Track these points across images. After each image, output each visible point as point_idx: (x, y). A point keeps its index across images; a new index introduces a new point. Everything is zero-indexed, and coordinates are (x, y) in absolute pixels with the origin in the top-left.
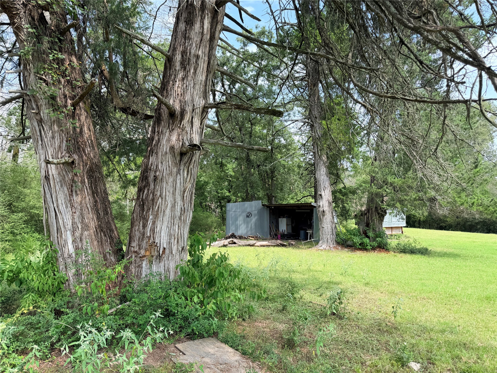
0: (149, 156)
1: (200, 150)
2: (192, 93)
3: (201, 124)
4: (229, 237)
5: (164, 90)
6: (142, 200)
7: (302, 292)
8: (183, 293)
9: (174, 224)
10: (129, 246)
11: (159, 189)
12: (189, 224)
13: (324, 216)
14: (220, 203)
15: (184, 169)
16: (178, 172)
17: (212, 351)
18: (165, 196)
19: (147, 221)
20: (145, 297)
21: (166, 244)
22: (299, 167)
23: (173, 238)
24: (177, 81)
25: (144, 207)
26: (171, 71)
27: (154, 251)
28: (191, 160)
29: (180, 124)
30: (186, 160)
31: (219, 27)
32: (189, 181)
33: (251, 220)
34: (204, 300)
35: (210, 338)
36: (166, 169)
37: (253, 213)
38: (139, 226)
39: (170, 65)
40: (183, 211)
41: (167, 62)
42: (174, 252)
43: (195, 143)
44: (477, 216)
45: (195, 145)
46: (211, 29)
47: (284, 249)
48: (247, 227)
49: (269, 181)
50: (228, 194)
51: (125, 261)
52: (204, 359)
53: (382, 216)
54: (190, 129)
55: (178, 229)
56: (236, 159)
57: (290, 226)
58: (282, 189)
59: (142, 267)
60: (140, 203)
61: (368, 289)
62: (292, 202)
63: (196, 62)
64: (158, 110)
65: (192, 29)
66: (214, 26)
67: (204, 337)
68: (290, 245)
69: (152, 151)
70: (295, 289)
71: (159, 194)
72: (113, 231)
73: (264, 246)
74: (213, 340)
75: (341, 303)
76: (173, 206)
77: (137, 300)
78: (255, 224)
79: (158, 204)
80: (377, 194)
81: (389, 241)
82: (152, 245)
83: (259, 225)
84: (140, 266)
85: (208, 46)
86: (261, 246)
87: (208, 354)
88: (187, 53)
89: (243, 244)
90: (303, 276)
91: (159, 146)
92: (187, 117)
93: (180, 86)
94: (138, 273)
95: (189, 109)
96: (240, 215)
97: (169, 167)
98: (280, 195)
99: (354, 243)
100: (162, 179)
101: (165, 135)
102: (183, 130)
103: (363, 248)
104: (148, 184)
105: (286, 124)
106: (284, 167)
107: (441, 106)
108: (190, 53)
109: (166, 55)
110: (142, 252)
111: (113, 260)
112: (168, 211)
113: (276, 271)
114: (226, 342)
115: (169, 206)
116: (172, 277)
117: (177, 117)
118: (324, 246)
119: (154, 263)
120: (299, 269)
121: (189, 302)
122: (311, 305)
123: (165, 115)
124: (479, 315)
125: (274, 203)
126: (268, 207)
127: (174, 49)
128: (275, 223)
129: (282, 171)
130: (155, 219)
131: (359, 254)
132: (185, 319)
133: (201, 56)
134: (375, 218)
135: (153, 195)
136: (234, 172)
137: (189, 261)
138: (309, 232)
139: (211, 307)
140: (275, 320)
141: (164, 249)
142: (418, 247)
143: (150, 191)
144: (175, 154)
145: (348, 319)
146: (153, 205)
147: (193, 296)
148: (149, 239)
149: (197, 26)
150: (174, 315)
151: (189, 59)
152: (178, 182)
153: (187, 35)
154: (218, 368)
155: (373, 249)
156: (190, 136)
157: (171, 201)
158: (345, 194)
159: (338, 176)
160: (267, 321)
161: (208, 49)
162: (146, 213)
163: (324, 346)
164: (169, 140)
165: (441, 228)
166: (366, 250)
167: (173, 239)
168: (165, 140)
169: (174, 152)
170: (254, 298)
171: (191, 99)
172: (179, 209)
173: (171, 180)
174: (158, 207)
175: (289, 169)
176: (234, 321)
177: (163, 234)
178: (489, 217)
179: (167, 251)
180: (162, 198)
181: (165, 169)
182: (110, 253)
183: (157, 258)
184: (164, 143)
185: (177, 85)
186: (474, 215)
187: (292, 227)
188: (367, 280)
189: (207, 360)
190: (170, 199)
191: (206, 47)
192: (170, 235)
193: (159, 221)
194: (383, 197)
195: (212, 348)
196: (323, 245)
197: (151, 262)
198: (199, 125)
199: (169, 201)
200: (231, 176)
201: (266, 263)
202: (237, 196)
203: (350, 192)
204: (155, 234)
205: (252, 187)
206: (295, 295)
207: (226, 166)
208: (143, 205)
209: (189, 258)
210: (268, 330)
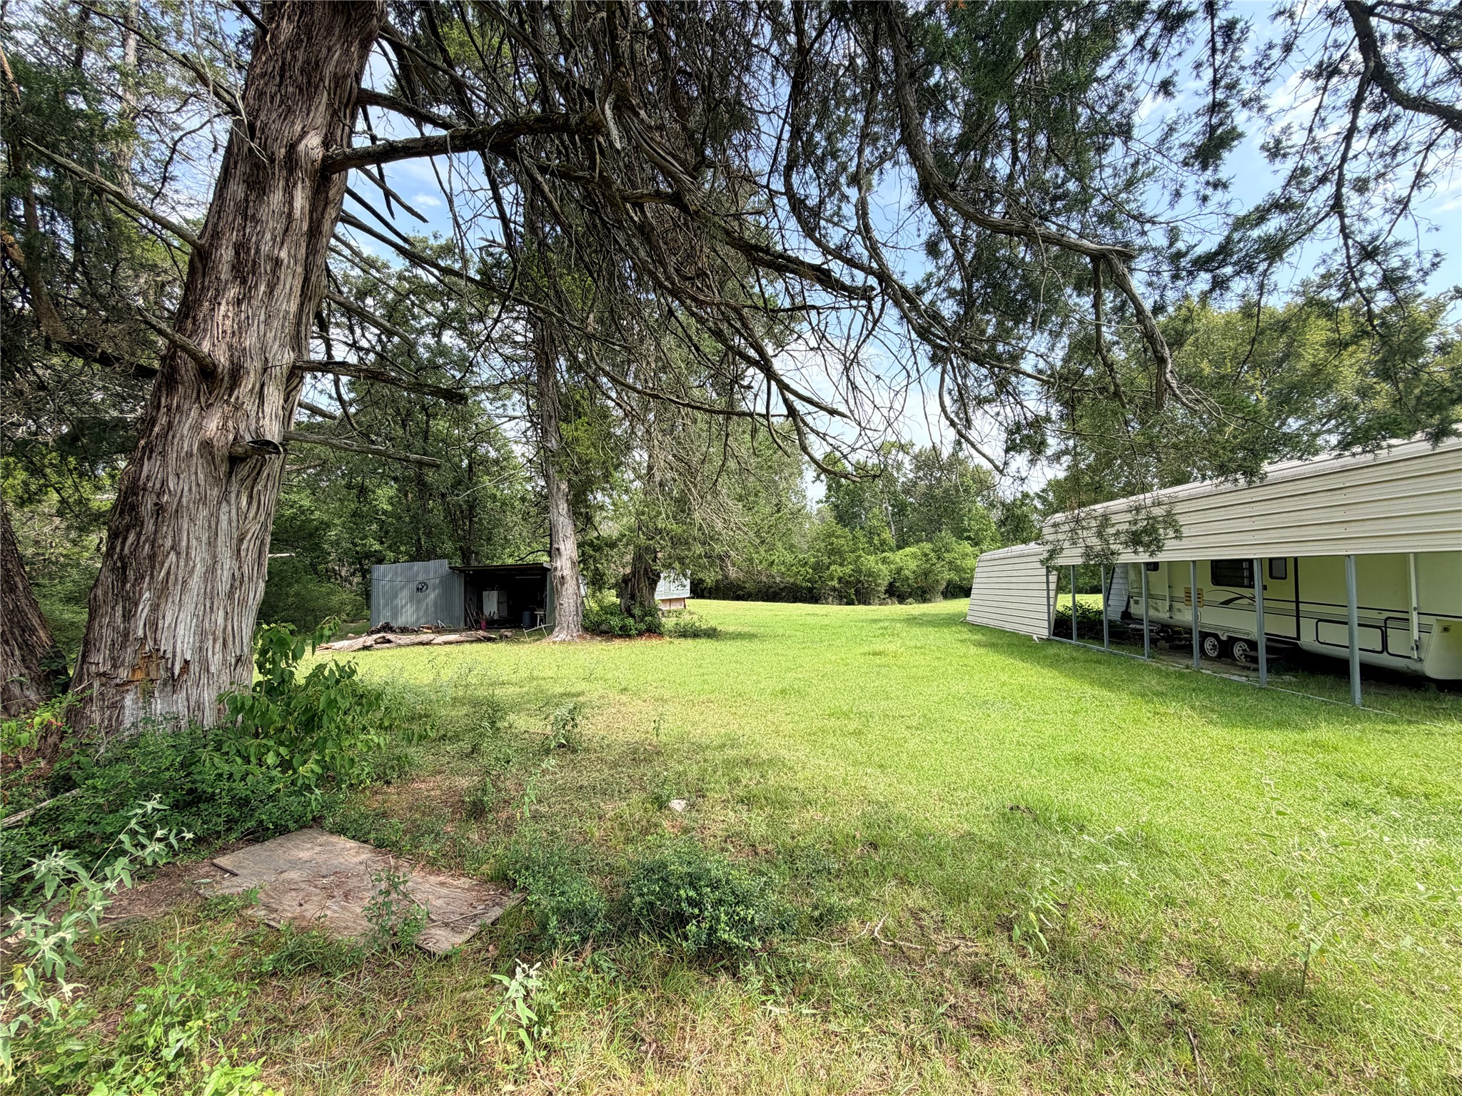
0: (142, 459)
1: (278, 453)
2: (262, 333)
3: (286, 401)
4: (379, 631)
5: (187, 317)
6: (121, 558)
7: (511, 717)
8: (238, 751)
9: (211, 608)
10: (83, 661)
11: (171, 533)
12: (255, 607)
13: (562, 584)
14: (361, 564)
15: (239, 492)
16: (225, 497)
17: (304, 855)
18: (188, 547)
19: (136, 605)
20: (125, 771)
21: (190, 652)
22: (523, 499)
23: (211, 637)
24: (224, 302)
25: (124, 573)
26: (207, 280)
27: (158, 670)
28: (258, 474)
29: (230, 396)
30: (245, 473)
31: (332, 213)
32: (255, 518)
33: (426, 596)
34: (292, 758)
35: (305, 830)
36: (190, 489)
37: (430, 583)
38: (113, 616)
39: (205, 267)
40: (237, 581)
41: (196, 259)
42: (213, 669)
43: (269, 438)
44: (778, 579)
45: (269, 443)
46: (311, 212)
47: (490, 645)
48: (417, 609)
49: (464, 524)
50: (377, 547)
51: (70, 697)
52: (285, 875)
53: (653, 583)
54: (255, 408)
55: (226, 619)
56: (396, 479)
57: (505, 605)
58: (489, 539)
59: (123, 707)
60: (115, 563)
61: (624, 698)
62: (510, 561)
63: (274, 272)
64: (169, 359)
65: (262, 201)
66: (320, 209)
67: (289, 832)
68: (502, 638)
69: (149, 449)
70: (499, 714)
71: (169, 543)
72: (33, 631)
73: (450, 643)
74: (314, 833)
75: (575, 725)
76: (211, 571)
77: (99, 783)
78: (435, 603)
79: (166, 565)
80: (647, 548)
81: (664, 620)
82: (150, 657)
83: (443, 607)
84: (117, 706)
85: (304, 245)
86: (445, 643)
87: (294, 864)
88: (249, 249)
89: (408, 641)
90: (518, 690)
91: (170, 437)
92: (248, 383)
93: (230, 314)
94: (110, 720)
95: (253, 365)
96: (402, 589)
97: (198, 485)
98: (486, 549)
99: (612, 628)
100: (177, 511)
101: (188, 415)
102: (237, 409)
103: (625, 633)
104: (138, 522)
105: (498, 421)
106: (494, 497)
107: (721, 417)
108: (258, 251)
109: (192, 243)
110: (124, 674)
111: (33, 697)
112: (195, 582)
113: (467, 686)
114: (341, 831)
115: (199, 569)
116: (209, 720)
117: (222, 380)
118: (562, 636)
119: (157, 694)
120: (514, 678)
121: (253, 767)
122: (527, 735)
123: (187, 370)
124: (770, 716)
125: (474, 563)
126: (460, 571)
127: (216, 235)
128: (475, 599)
129: (489, 505)
130: (159, 598)
131: (617, 643)
132: (243, 803)
133: (286, 261)
134: (644, 584)
135: (153, 546)
136: (391, 504)
137: (259, 684)
138: (539, 613)
139: (308, 769)
140: (454, 772)
141: (187, 662)
142: (704, 627)
143: (143, 538)
144: (213, 458)
145: (587, 750)
146: (153, 567)
147: (264, 754)
148: (143, 645)
149: (277, 198)
150: (212, 798)
151: (254, 261)
152: (224, 518)
153: (250, 212)
154: (316, 887)
155: (640, 634)
156: (258, 422)
157: (203, 559)
158: (598, 549)
159: (589, 519)
160: (438, 777)
161: (303, 251)
162: (134, 585)
163: (540, 801)
164: (198, 427)
165: (738, 598)
166: (629, 636)
167: (211, 642)
168: (187, 425)
169: (210, 453)
170: (410, 741)
171: (258, 346)
172: (226, 576)
173: (204, 513)
174: (168, 573)
175: (504, 504)
176: (364, 789)
177: (181, 631)
178: (792, 580)
179: (194, 668)
180: (178, 554)
181: (186, 489)
182: (21, 684)
183: (165, 685)
184: (185, 432)
185: (222, 313)
186: (773, 577)
187: (509, 606)
188: (624, 684)
189: (293, 875)
190: (199, 557)
191: (298, 245)
192: (202, 634)
193: (169, 604)
194: (656, 552)
195: (308, 849)
196: (560, 635)
197: (148, 695)
198: (282, 401)
199: (198, 559)
200: (385, 512)
201: (448, 674)
202: (398, 551)
203: (606, 545)
204: (159, 632)
205: (429, 535)
206: (499, 724)
207: (374, 492)
208: (124, 568)
209: (257, 677)
210: (438, 792)
